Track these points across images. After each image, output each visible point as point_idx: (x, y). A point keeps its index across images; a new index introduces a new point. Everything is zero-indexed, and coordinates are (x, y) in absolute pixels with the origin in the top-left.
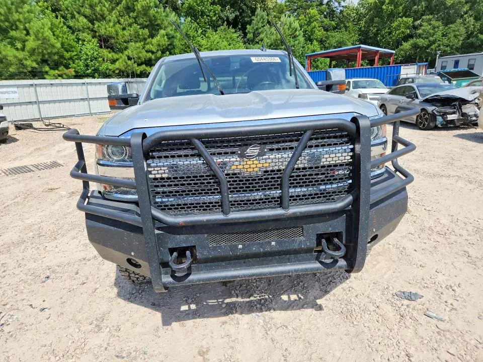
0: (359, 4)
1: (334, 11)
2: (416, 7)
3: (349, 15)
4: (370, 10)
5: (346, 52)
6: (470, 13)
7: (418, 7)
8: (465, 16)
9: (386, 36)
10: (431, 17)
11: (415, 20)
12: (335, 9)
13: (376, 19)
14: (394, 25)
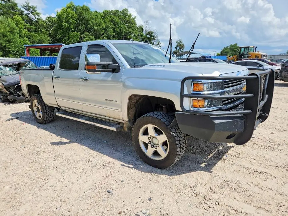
0: (46, 19)
1: (31, 20)
2: (80, 27)
3: (43, 24)
4: (54, 24)
5: (44, 47)
6: (105, 34)
7: (81, 27)
8: (103, 36)
9: (67, 40)
10: (88, 33)
11: (81, 34)
12: (32, 19)
13: (60, 30)
14: (71, 35)
